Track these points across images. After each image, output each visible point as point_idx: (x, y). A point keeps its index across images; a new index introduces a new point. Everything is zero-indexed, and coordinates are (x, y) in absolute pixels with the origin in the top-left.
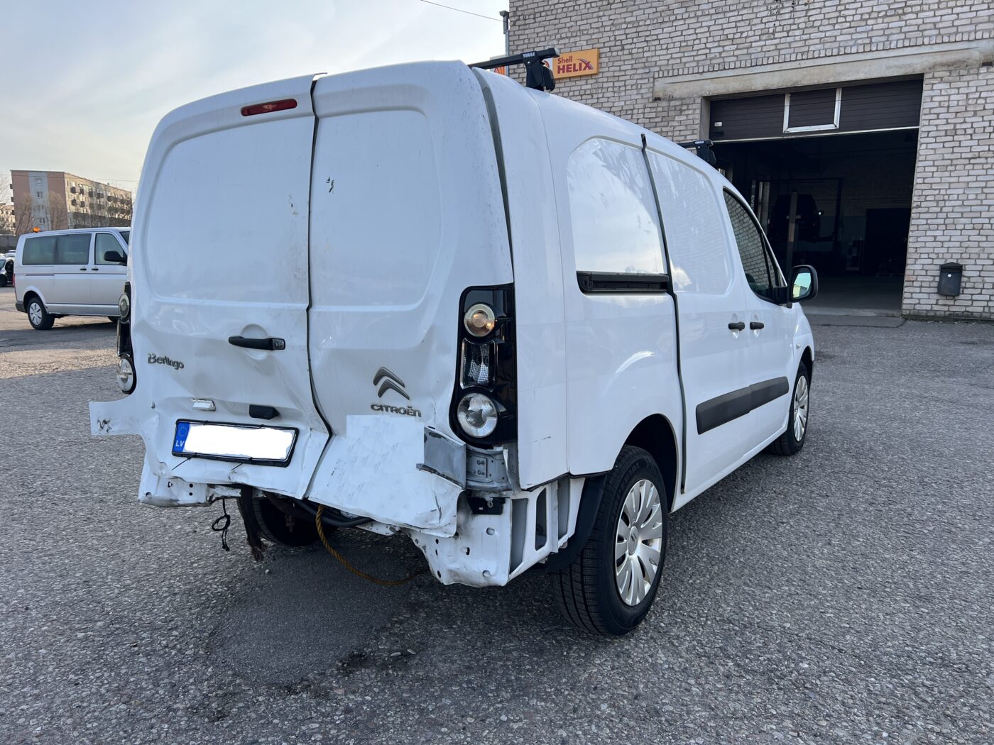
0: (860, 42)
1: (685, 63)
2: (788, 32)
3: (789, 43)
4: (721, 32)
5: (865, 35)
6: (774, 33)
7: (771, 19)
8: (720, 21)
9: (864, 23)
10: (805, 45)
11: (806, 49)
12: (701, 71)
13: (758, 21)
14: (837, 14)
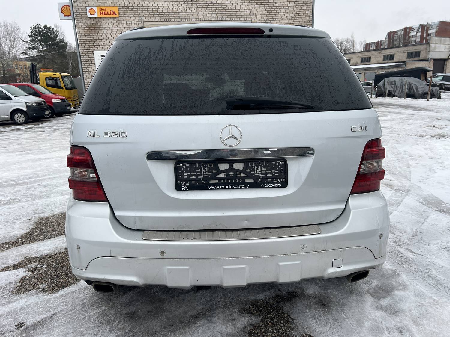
0: (214, 17)
1: (155, 17)
2: (191, 10)
3: (192, 14)
4: (167, 7)
5: (216, 15)
6: (186, 10)
7: (185, 5)
8: (167, 3)
9: (215, 11)
10: (197, 16)
11: (198, 17)
12: (162, 21)
13: (181, 5)
14: (206, 7)
